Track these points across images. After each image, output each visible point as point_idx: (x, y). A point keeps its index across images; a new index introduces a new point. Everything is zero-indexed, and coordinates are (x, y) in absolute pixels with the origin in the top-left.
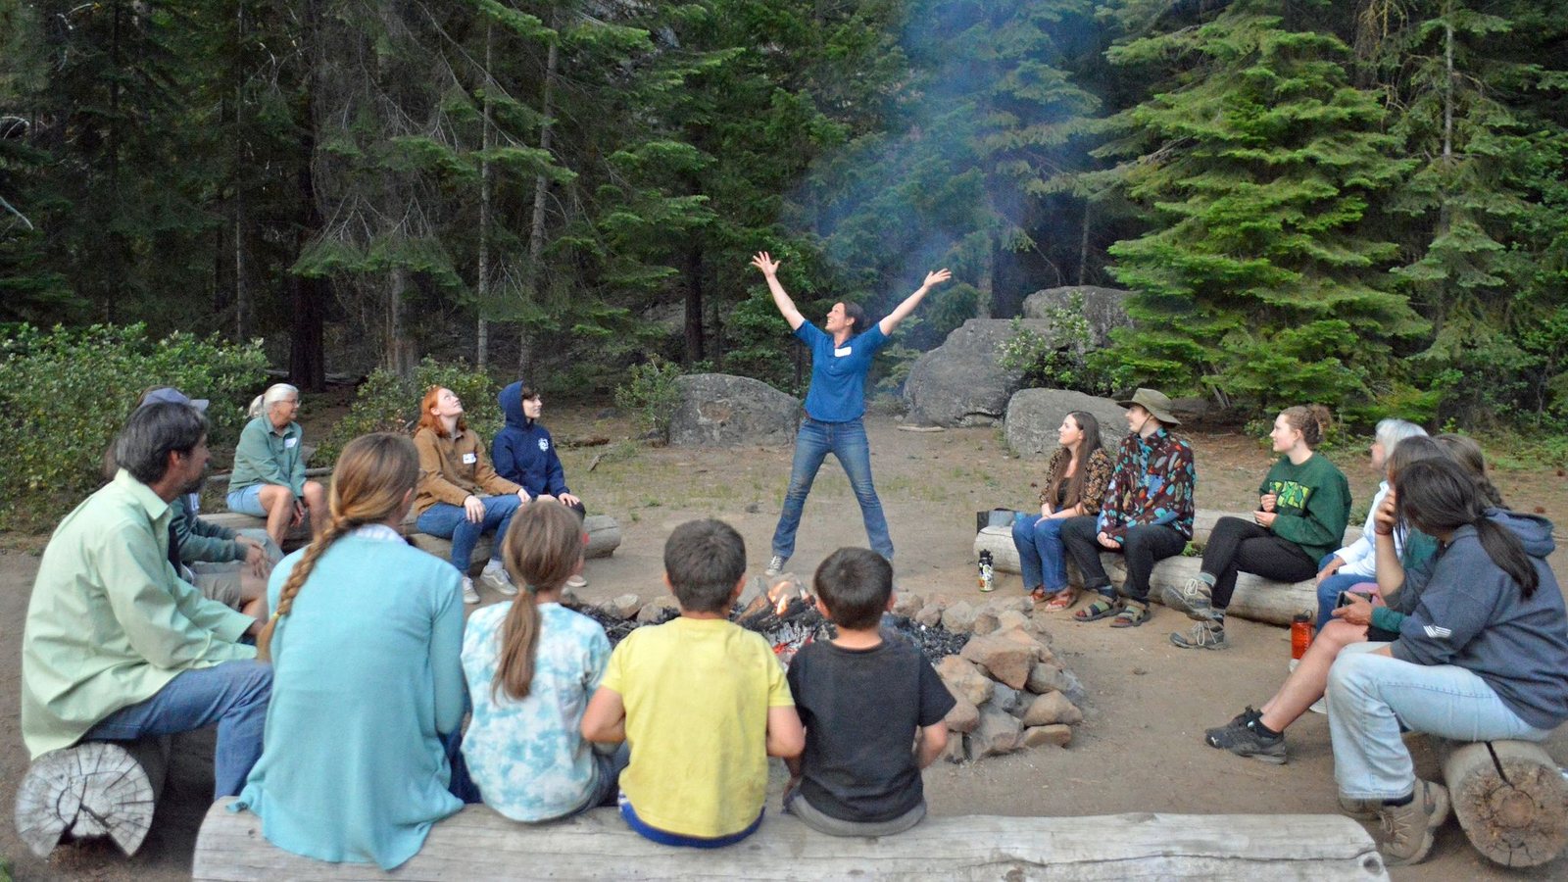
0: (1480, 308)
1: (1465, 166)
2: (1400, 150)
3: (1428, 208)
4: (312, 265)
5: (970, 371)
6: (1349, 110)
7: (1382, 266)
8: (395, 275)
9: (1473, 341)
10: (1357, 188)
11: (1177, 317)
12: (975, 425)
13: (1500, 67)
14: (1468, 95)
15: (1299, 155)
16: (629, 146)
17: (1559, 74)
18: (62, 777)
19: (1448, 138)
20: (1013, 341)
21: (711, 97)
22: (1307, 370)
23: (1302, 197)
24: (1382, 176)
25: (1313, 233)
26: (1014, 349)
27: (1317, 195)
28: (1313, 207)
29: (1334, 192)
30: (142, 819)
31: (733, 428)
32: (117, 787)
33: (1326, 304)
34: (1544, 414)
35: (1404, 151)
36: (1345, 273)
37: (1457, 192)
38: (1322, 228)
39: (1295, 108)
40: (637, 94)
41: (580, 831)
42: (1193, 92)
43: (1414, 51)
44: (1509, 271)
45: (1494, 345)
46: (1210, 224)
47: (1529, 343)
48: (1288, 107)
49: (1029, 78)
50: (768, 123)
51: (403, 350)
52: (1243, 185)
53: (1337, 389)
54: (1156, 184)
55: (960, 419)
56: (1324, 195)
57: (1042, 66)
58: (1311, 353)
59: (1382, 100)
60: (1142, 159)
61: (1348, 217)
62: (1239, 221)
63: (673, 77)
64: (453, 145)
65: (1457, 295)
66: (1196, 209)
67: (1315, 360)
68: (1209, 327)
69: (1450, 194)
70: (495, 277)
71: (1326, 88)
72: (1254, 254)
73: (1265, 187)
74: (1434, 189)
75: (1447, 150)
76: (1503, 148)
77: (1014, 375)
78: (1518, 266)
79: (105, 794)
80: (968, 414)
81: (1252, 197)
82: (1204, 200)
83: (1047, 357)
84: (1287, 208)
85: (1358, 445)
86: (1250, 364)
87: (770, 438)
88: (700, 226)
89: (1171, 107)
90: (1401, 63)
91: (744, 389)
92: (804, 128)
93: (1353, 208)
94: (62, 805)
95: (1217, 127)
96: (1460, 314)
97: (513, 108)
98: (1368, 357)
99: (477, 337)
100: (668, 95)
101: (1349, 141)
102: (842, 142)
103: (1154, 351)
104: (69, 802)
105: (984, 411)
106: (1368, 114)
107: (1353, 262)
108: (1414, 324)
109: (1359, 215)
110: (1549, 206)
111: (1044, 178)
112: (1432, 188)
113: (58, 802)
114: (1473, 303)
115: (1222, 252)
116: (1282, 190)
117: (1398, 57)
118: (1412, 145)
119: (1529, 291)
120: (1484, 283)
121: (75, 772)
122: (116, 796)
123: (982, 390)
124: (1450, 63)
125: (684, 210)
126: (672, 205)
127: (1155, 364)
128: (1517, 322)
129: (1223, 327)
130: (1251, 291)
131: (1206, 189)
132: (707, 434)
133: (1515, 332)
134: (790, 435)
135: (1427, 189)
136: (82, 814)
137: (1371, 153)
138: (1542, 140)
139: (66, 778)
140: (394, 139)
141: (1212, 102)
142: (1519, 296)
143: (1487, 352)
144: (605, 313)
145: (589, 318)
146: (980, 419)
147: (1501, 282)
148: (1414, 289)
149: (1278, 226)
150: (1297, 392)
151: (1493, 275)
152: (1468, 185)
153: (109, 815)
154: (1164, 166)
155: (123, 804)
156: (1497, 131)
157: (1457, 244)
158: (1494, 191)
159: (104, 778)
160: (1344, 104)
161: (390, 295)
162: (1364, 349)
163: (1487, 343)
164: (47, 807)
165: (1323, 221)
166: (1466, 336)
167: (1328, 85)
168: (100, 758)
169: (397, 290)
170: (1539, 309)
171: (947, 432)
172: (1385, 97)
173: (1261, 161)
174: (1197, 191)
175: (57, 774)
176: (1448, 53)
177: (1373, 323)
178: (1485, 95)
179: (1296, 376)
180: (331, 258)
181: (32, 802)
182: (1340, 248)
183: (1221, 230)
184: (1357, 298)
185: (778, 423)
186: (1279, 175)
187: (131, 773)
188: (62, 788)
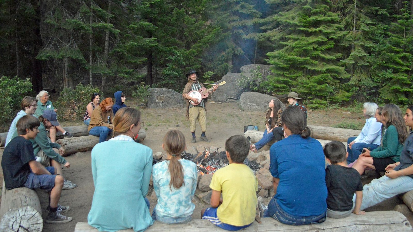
0: (362, 70)
1: (359, 34)
2: (343, 29)
3: (350, 44)
4: (42, 56)
5: (229, 87)
6: (331, 18)
7: (338, 60)
8: (66, 59)
9: (361, 80)
10: (332, 39)
11: (285, 73)
12: (230, 102)
13: (369, 7)
14: (361, 15)
15: (318, 30)
16: (134, 23)
17: (383, 10)
18: (13, 217)
19: (354, 26)
20: (242, 79)
21: (156, 10)
22: (319, 87)
23: (318, 41)
24: (339, 36)
25: (321, 50)
26: (242, 81)
27: (322, 40)
28: (321, 44)
29: (327, 40)
30: (39, 228)
31: (166, 103)
32: (31, 219)
33: (324, 69)
34: (378, 98)
35: (344, 29)
36: (329, 61)
37: (358, 40)
38: (323, 49)
39: (317, 17)
40: (136, 8)
41: (192, 227)
42: (289, 12)
43: (346, 3)
44: (370, 61)
45: (366, 81)
46: (293, 48)
47: (375, 80)
48: (315, 17)
49: (242, 7)
50: (172, 18)
51: (69, 82)
52: (303, 37)
53: (327, 92)
54: (279, 37)
55: (226, 100)
56: (324, 40)
57: (246, 4)
58: (320, 82)
59: (338, 15)
60: (274, 30)
61: (330, 46)
62: (302, 47)
63: (146, 4)
64: (84, 22)
65: (356, 67)
66: (290, 43)
67: (321, 84)
68: (293, 75)
69: (355, 41)
70: (95, 60)
71: (324, 12)
72: (305, 56)
73: (309, 38)
74: (352, 39)
75: (354, 29)
76: (369, 29)
77: (241, 88)
78: (373, 60)
79: (27, 222)
80: (228, 99)
81: (305, 41)
82: (292, 41)
83: (250, 83)
84: (314, 44)
85: (332, 107)
86: (305, 85)
87: (176, 106)
88: (153, 46)
89: (284, 16)
90: (343, 5)
91: (168, 92)
92: (183, 19)
93: (331, 44)
94: (14, 226)
95: (296, 22)
96: (357, 72)
97: (102, 12)
98: (334, 84)
99: (89, 77)
100: (145, 9)
101: (330, 26)
102: (193, 23)
103: (279, 82)
104: (16, 225)
105: (233, 98)
106: (336, 19)
107: (331, 58)
108: (346, 75)
109: (333, 46)
110: (381, 44)
111: (247, 35)
112: (351, 39)
113: (13, 225)
114: (361, 70)
115: (297, 55)
116: (312, 39)
117: (342, 4)
118: (346, 28)
119: (375, 67)
120: (364, 64)
121: (18, 215)
122: (31, 222)
123: (232, 92)
124: (355, 6)
125: (150, 42)
126: (146, 40)
127: (279, 85)
128: (372, 74)
129: (297, 75)
130: (305, 66)
131: (293, 38)
132: (158, 105)
133: (371, 77)
134: (181, 105)
135: (350, 39)
136: (20, 228)
137: (336, 29)
138: (379, 27)
139: (15, 218)
140: (67, 20)
141: (294, 15)
142: (372, 68)
143: (365, 82)
144: (127, 71)
145: (123, 72)
146: (231, 100)
147: (368, 64)
148: (346, 66)
149: (312, 49)
150: (317, 93)
151: (366, 62)
152: (360, 38)
153: (29, 228)
154: (280, 32)
155: (33, 224)
156: (367, 25)
157: (358, 54)
158: (366, 40)
159: (27, 216)
160: (329, 16)
161: (64, 65)
162: (333, 81)
163: (364, 80)
164: (9, 227)
165: (324, 47)
166: (359, 78)
167: (325, 11)
168: (26, 210)
169: (67, 64)
170: (377, 71)
171: (223, 104)
172: (339, 15)
173: (307, 31)
174: (290, 39)
175: (12, 216)
176: (355, 4)
177: (336, 75)
178: (365, 15)
179: (317, 89)
180: (48, 54)
181: (4, 225)
182: (327, 55)
183: (297, 49)
184: (332, 68)
185: (178, 102)
186: (312, 35)
187: (36, 215)
188: (13, 221)
